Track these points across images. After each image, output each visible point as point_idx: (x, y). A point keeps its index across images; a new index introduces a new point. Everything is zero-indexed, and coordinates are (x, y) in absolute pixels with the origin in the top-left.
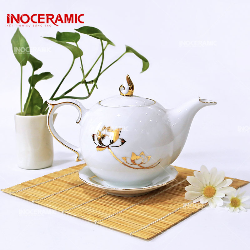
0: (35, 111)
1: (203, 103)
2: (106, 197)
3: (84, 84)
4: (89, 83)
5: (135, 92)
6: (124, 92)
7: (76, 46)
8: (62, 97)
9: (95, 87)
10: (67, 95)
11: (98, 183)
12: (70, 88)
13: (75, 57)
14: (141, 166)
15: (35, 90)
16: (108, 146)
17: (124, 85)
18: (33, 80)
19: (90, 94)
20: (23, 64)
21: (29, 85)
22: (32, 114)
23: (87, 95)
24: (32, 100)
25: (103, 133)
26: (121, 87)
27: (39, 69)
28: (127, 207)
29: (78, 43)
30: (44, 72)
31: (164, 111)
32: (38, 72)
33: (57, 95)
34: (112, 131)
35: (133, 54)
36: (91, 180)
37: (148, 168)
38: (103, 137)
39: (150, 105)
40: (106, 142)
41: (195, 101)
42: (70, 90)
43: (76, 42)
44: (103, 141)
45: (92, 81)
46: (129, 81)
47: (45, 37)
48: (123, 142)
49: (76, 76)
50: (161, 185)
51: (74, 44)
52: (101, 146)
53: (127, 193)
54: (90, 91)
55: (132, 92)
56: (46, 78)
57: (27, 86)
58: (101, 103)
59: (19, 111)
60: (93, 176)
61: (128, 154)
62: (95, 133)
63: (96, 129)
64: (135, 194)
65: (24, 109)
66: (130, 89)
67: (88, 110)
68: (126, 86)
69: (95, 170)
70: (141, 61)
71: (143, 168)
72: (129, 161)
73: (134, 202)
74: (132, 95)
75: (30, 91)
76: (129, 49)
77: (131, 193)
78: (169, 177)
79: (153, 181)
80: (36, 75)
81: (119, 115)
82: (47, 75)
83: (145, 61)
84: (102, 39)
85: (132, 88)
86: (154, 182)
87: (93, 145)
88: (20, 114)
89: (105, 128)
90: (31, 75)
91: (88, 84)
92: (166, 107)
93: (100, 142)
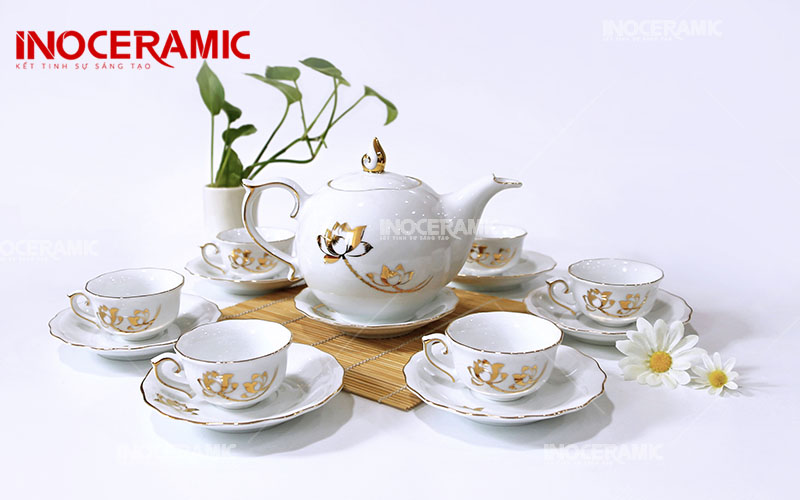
0: (232, 181)
1: (499, 185)
2: (338, 340)
3: (305, 142)
4: (313, 140)
5: (387, 167)
6: (370, 166)
7: (294, 86)
8: (273, 160)
9: (323, 146)
10: (278, 158)
11: (326, 316)
12: (283, 147)
13: (290, 102)
14: (397, 288)
15: (232, 151)
16: (343, 255)
17: (369, 155)
18: (230, 136)
19: (314, 156)
20: (215, 112)
21: (223, 143)
22: (226, 185)
23: (310, 157)
24: (227, 165)
25: (335, 233)
26: (365, 159)
27: (237, 121)
28: (374, 356)
29: (298, 81)
30: (246, 123)
31: (436, 198)
32: (237, 125)
33: (265, 158)
34: (350, 230)
35: (376, 98)
36: (316, 312)
37: (409, 291)
38: (335, 241)
39: (413, 186)
40: (339, 248)
41: (488, 181)
42: (284, 151)
43: (295, 80)
44: (334, 247)
45: (319, 138)
46: (378, 147)
47: (247, 74)
48: (368, 248)
49: (293, 129)
50: (431, 319)
51: (290, 83)
52: (332, 255)
53: (375, 332)
54: (314, 151)
55: (383, 167)
56: (248, 134)
57: (220, 145)
58: (331, 184)
59: (209, 182)
60: (318, 306)
61: (376, 270)
62: (323, 233)
63: (323, 227)
64: (387, 335)
65: (217, 179)
66: (379, 161)
67: (309, 196)
68: (373, 155)
69: (320, 295)
70: (384, 106)
71: (401, 291)
72: (377, 279)
73: (385, 348)
74: (383, 171)
75: (225, 153)
76: (368, 91)
77: (381, 332)
78: (444, 306)
79: (417, 314)
80: (233, 130)
81: (361, 205)
82: (248, 129)
83: (391, 107)
84: (335, 77)
85: (382, 159)
86: (420, 314)
87: (319, 254)
88: (209, 186)
89: (338, 224)
90: (226, 128)
91: (312, 142)
92: (438, 191)
93: (330, 248)
